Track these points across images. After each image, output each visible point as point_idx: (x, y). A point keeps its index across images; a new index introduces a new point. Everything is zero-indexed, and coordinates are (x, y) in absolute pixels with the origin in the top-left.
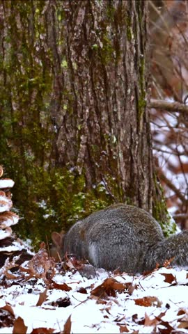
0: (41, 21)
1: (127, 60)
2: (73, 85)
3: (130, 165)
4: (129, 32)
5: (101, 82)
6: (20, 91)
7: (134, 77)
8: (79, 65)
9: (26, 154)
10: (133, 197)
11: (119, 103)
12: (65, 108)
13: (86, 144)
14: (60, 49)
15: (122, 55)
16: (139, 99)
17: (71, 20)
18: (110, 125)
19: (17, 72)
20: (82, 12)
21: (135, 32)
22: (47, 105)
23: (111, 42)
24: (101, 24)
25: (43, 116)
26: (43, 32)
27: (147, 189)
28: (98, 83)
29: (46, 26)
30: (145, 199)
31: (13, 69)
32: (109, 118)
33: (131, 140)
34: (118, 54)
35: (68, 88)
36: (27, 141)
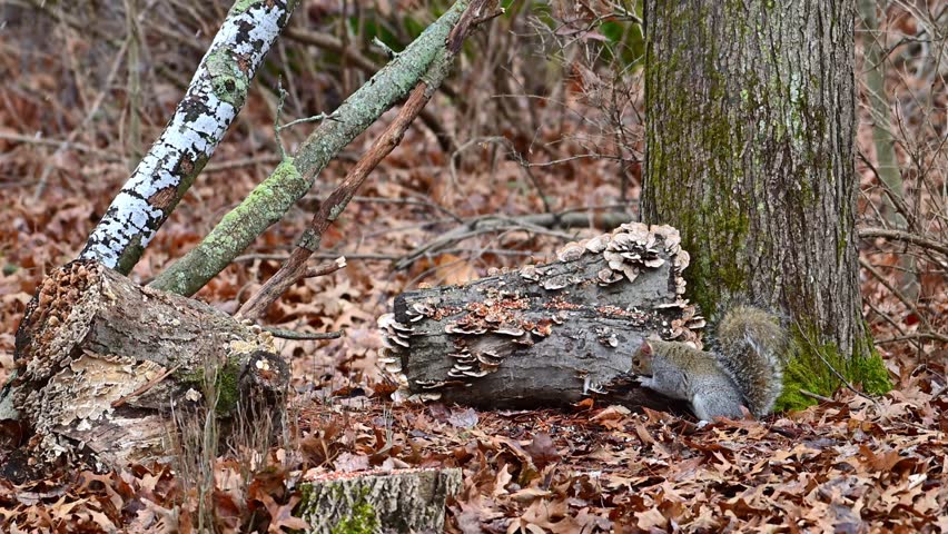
0: (738, 164)
1: (826, 201)
2: (769, 227)
3: (828, 303)
4: (829, 175)
5: (798, 224)
6: (717, 233)
7: (834, 218)
8: (776, 208)
9: (722, 293)
10: (830, 335)
11: (817, 244)
12: (761, 249)
13: (781, 285)
14: (757, 192)
15: (821, 197)
16: (840, 239)
17: (768, 163)
18: (807, 266)
19: (715, 214)
20: (780, 156)
21: (836, 175)
22: (743, 246)
23: (810, 185)
24: (800, 167)
25: (739, 257)
26: (741, 175)
27: (846, 327)
28: (795, 226)
29: (744, 170)
30: (844, 337)
31: (712, 209)
32: (807, 260)
33: (830, 280)
34: (817, 196)
35: (765, 231)
36: (723, 281)
